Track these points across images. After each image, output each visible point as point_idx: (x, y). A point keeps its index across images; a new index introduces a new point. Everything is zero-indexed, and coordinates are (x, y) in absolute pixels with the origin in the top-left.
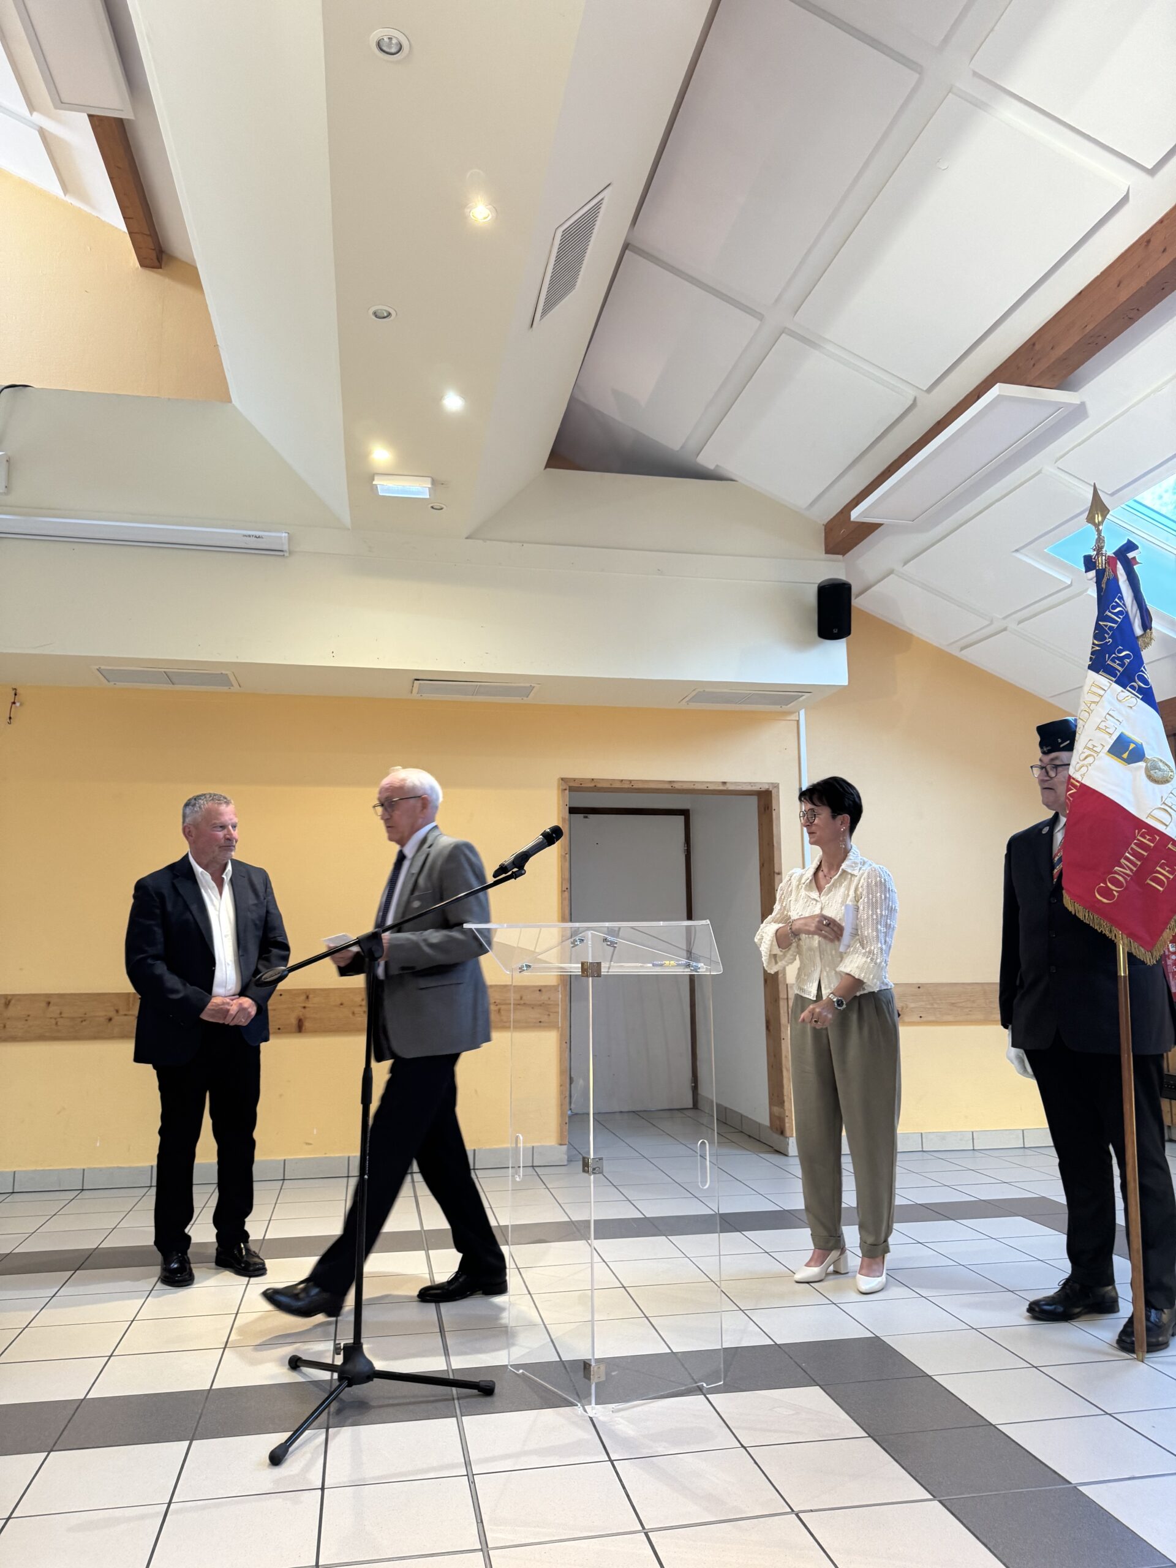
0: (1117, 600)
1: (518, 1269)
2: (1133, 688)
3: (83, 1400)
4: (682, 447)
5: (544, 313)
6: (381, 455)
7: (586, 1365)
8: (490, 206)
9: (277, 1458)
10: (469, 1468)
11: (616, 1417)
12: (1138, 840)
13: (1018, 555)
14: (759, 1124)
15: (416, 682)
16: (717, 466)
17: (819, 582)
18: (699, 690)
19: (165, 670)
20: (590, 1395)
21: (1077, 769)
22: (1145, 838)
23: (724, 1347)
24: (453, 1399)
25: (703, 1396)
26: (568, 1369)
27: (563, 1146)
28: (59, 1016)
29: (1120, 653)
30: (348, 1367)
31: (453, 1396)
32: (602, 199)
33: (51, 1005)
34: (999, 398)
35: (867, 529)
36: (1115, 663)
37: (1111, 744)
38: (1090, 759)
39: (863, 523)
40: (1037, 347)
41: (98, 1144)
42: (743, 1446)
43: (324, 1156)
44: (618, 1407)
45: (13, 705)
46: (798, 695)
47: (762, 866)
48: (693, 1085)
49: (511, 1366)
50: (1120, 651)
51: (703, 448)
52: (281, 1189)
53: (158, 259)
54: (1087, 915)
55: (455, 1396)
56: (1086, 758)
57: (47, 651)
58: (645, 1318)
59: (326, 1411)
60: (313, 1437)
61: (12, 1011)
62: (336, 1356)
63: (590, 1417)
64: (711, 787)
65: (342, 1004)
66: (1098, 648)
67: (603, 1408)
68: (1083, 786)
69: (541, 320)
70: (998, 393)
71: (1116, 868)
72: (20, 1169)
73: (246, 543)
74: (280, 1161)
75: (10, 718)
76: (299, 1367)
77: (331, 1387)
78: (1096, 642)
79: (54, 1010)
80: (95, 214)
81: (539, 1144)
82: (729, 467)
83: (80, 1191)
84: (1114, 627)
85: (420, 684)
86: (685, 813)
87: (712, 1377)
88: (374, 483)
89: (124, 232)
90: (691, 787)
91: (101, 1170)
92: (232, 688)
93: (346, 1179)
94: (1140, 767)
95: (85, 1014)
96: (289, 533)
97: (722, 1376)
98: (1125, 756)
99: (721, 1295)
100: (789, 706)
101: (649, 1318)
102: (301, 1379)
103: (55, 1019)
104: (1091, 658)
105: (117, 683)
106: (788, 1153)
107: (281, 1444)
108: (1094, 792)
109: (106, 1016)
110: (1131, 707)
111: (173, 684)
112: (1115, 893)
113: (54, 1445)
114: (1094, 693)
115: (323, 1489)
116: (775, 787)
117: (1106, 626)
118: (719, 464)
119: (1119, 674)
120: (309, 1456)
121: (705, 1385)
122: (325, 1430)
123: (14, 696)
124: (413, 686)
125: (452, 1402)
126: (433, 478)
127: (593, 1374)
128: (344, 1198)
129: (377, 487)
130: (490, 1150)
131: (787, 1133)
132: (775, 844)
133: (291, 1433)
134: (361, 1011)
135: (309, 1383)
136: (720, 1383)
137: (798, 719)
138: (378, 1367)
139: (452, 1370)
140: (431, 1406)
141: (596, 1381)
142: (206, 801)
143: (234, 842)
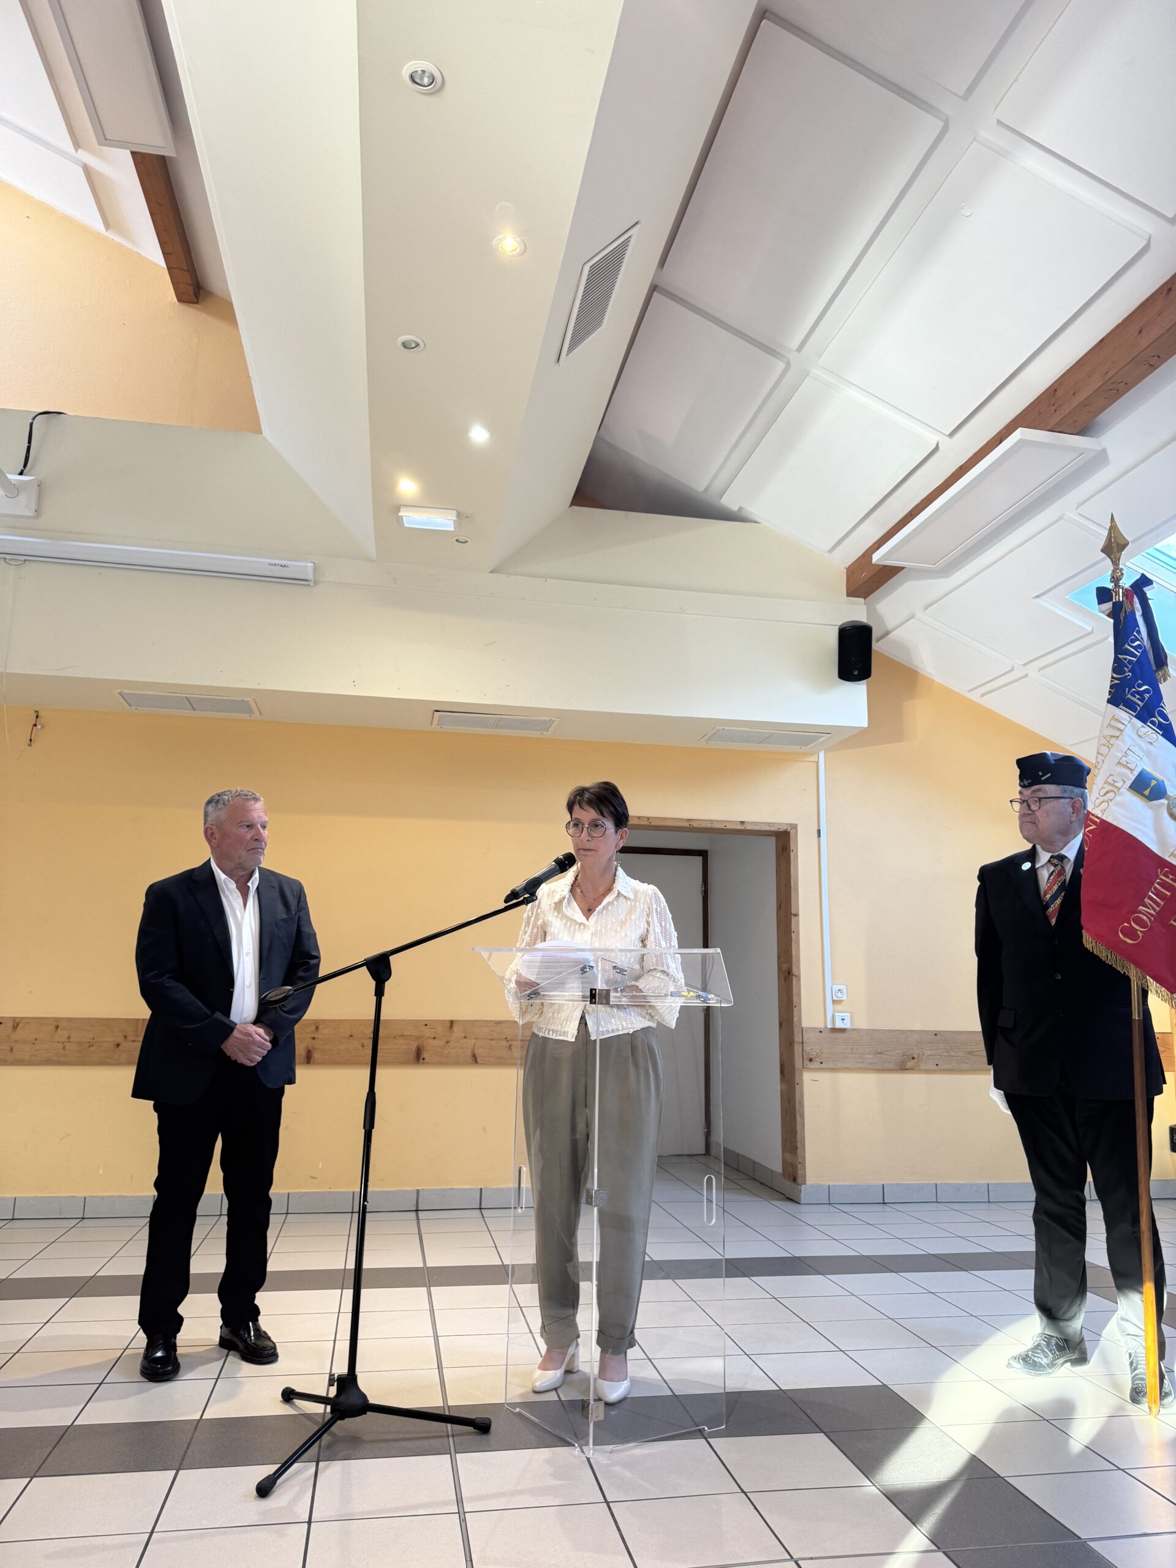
0: (1135, 633)
1: (521, 1308)
2: (1153, 723)
3: (69, 1426)
4: (706, 489)
5: (571, 348)
6: (407, 487)
7: (584, 1405)
8: (518, 239)
9: (264, 1490)
10: (460, 1505)
11: (612, 1458)
12: (1161, 879)
13: (1038, 601)
14: (772, 1171)
15: (436, 713)
16: (741, 509)
17: (840, 624)
18: (718, 728)
19: (187, 696)
20: (588, 1435)
21: (1096, 805)
22: (1168, 877)
23: (726, 1391)
24: (448, 1436)
25: (704, 1440)
26: (567, 1410)
28: (67, 1040)
29: (1140, 688)
30: (342, 1398)
31: (448, 1432)
32: (630, 237)
33: (59, 1028)
34: (1021, 443)
35: (887, 574)
36: (1135, 697)
37: (1133, 780)
38: (1111, 795)
39: (885, 566)
40: (1059, 393)
41: (101, 1172)
42: (743, 1491)
43: (329, 1190)
44: (615, 1448)
45: (35, 728)
46: (819, 736)
47: (779, 907)
48: (706, 1130)
49: (508, 1404)
50: (1140, 686)
51: (727, 490)
52: (284, 1222)
53: (195, 294)
54: (1109, 955)
55: (450, 1433)
56: (1107, 793)
57: (70, 673)
58: (648, 1360)
59: (317, 1443)
60: (302, 1471)
61: (19, 1034)
62: (331, 1388)
63: (587, 1457)
64: (729, 826)
65: (351, 1036)
66: (1117, 682)
67: (601, 1448)
68: (1103, 822)
69: (567, 355)
70: (1019, 438)
71: (1141, 907)
72: (20, 1195)
73: (272, 572)
74: (284, 1194)
75: (31, 740)
76: (293, 1399)
77: (323, 1420)
78: (1115, 676)
79: (62, 1034)
80: (135, 250)
82: (753, 510)
83: (79, 1220)
84: (1133, 661)
85: (440, 716)
86: (703, 854)
87: (713, 1422)
88: (400, 514)
89: (164, 268)
90: (709, 826)
91: (102, 1198)
92: (253, 715)
93: (350, 1214)
94: (1163, 804)
95: (94, 1039)
96: (314, 563)
97: (724, 1420)
98: (1147, 792)
99: (724, 1336)
100: (808, 746)
101: (652, 1360)
102: (293, 1412)
103: (63, 1043)
104: (1110, 692)
105: (139, 708)
106: (800, 1200)
107: (270, 1475)
108: (1116, 828)
109: (114, 1041)
110: (1151, 743)
111: (194, 710)
112: (1139, 932)
113: (37, 1471)
114: (1114, 727)
115: (309, 1522)
116: (794, 827)
117: (1125, 659)
118: (743, 506)
119: (1139, 708)
120: (296, 1489)
121: (706, 1429)
122: (315, 1463)
123: (35, 718)
124: (433, 718)
125: (447, 1439)
126: (457, 511)
127: (592, 1414)
128: (348, 1234)
129: (403, 519)
130: (497, 1189)
131: (799, 1181)
132: (792, 885)
133: (279, 1465)
134: (369, 1044)
135: (301, 1416)
136: (722, 1427)
137: (817, 760)
138: (372, 1400)
139: (449, 1407)
140: (425, 1443)
141: (595, 1420)
142: (231, 797)
143: (263, 844)
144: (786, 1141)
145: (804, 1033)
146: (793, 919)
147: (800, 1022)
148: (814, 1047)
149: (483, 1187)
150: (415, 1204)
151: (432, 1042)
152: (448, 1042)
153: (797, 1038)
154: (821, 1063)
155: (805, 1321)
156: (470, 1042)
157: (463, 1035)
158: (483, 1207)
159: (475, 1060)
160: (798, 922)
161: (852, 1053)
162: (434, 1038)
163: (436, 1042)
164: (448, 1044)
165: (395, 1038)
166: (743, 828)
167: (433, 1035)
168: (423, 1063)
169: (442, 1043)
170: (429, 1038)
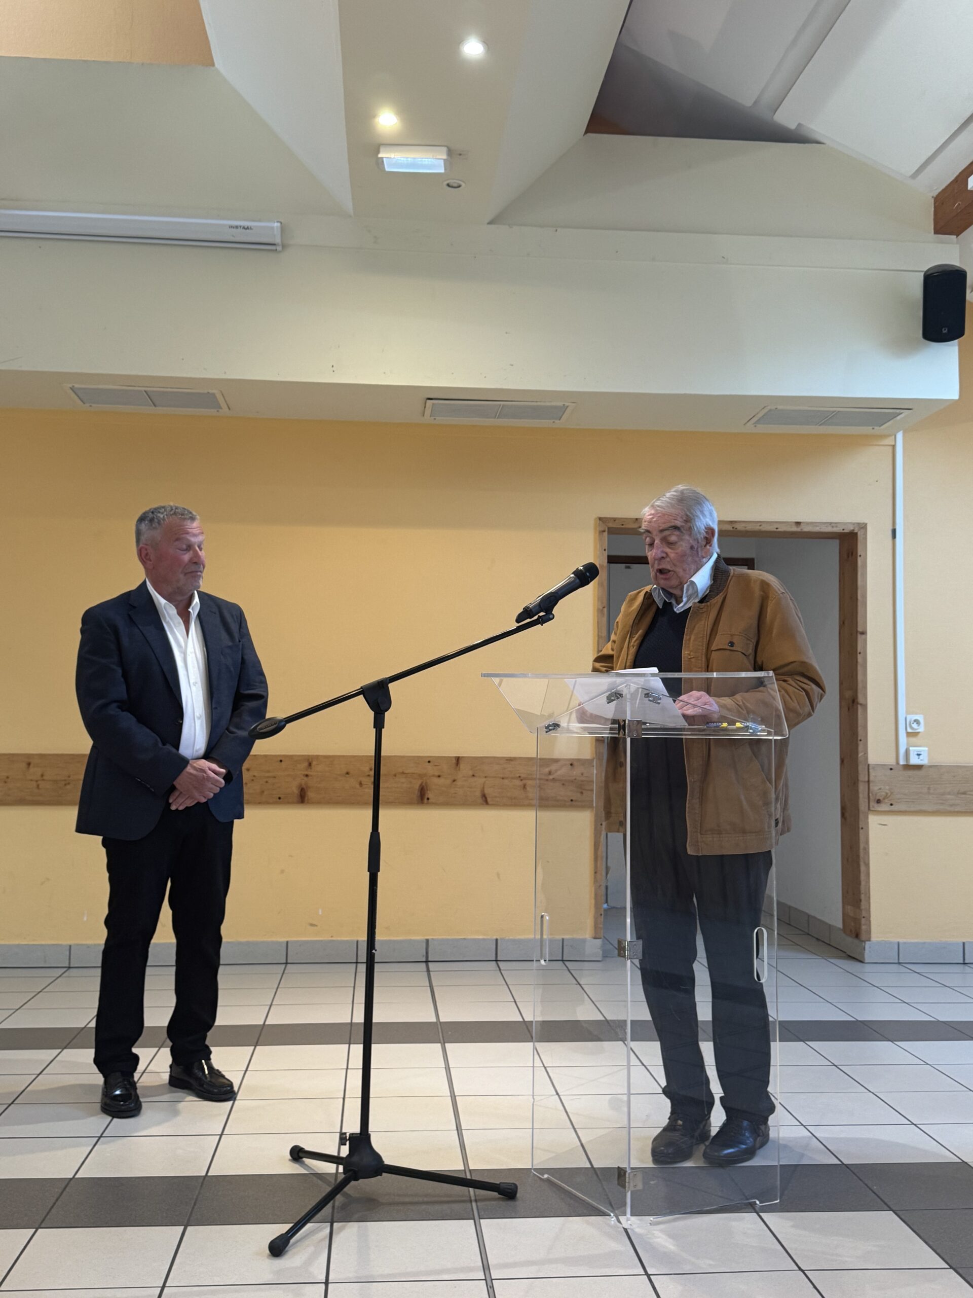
1: (545, 1068)
3: (72, 1179)
4: (755, 103)
6: (387, 120)
7: (621, 1173)
9: (278, 1248)
10: (487, 1272)
11: (655, 1230)
14: (830, 926)
15: (428, 401)
16: (799, 125)
17: (925, 269)
18: (769, 408)
19: (146, 389)
20: (625, 1205)
24: (471, 1201)
25: (755, 1214)
26: (600, 1177)
27: (598, 940)
28: (40, 778)
30: (355, 1159)
31: (470, 1197)
33: (31, 766)
41: (85, 919)
42: (800, 1269)
43: (330, 939)
44: (656, 1220)
46: (896, 413)
47: (842, 624)
49: (535, 1170)
51: (781, 102)
52: (283, 973)
55: (473, 1198)
57: (14, 366)
59: (330, 1205)
60: (317, 1232)
62: (342, 1147)
63: (624, 1228)
64: (782, 528)
65: (348, 773)
67: (640, 1220)
73: (233, 236)
74: (280, 943)
76: (302, 1158)
77: (336, 1179)
79: (35, 772)
81: (571, 937)
82: (816, 127)
83: (65, 969)
85: (433, 404)
87: (765, 1196)
88: (380, 155)
90: (757, 528)
91: (88, 946)
92: (220, 410)
93: (355, 965)
96: (281, 223)
97: (779, 1194)
100: (883, 427)
102: (304, 1171)
103: (37, 781)
105: (94, 405)
106: (864, 959)
107: (282, 1235)
111: (155, 406)
115: (327, 1283)
116: (862, 528)
118: (802, 123)
120: (311, 1249)
121: (758, 1202)
122: (329, 1224)
124: (425, 407)
125: (469, 1204)
126: (448, 147)
127: (629, 1182)
128: (353, 985)
129: (383, 162)
130: (514, 941)
131: (863, 936)
132: (859, 597)
133: (292, 1225)
134: (369, 782)
135: (312, 1176)
136: (776, 1202)
137: (894, 444)
138: (387, 1161)
139: (470, 1171)
140: (445, 1207)
141: (632, 1188)
142: (166, 515)
143: (202, 566)
144: (847, 892)
145: (871, 771)
146: (860, 638)
147: (866, 759)
148: (882, 787)
149: (498, 938)
150: (425, 954)
151: (436, 780)
152: (454, 781)
153: (863, 777)
154: (891, 805)
155: (870, 1091)
156: (479, 781)
157: (471, 773)
158: (499, 959)
159: (485, 801)
160: (865, 641)
161: (929, 793)
162: (439, 776)
163: (441, 781)
164: (455, 783)
165: (395, 775)
166: (798, 530)
167: (437, 773)
168: (428, 803)
169: (449, 781)
170: (434, 776)
